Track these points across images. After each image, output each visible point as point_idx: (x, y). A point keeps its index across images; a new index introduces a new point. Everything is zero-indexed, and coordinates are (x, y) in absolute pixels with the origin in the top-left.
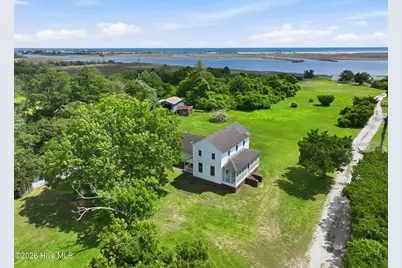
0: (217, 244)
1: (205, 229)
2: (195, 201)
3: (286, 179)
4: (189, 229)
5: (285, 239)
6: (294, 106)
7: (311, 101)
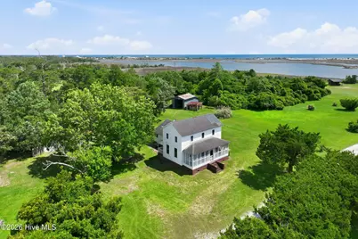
0: (148, 210)
1: (148, 197)
2: (154, 177)
3: (250, 170)
4: (135, 196)
5: (210, 218)
6: (311, 109)
7: (335, 105)
